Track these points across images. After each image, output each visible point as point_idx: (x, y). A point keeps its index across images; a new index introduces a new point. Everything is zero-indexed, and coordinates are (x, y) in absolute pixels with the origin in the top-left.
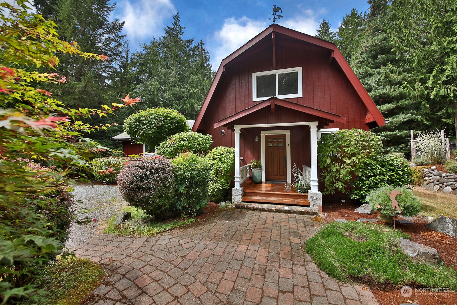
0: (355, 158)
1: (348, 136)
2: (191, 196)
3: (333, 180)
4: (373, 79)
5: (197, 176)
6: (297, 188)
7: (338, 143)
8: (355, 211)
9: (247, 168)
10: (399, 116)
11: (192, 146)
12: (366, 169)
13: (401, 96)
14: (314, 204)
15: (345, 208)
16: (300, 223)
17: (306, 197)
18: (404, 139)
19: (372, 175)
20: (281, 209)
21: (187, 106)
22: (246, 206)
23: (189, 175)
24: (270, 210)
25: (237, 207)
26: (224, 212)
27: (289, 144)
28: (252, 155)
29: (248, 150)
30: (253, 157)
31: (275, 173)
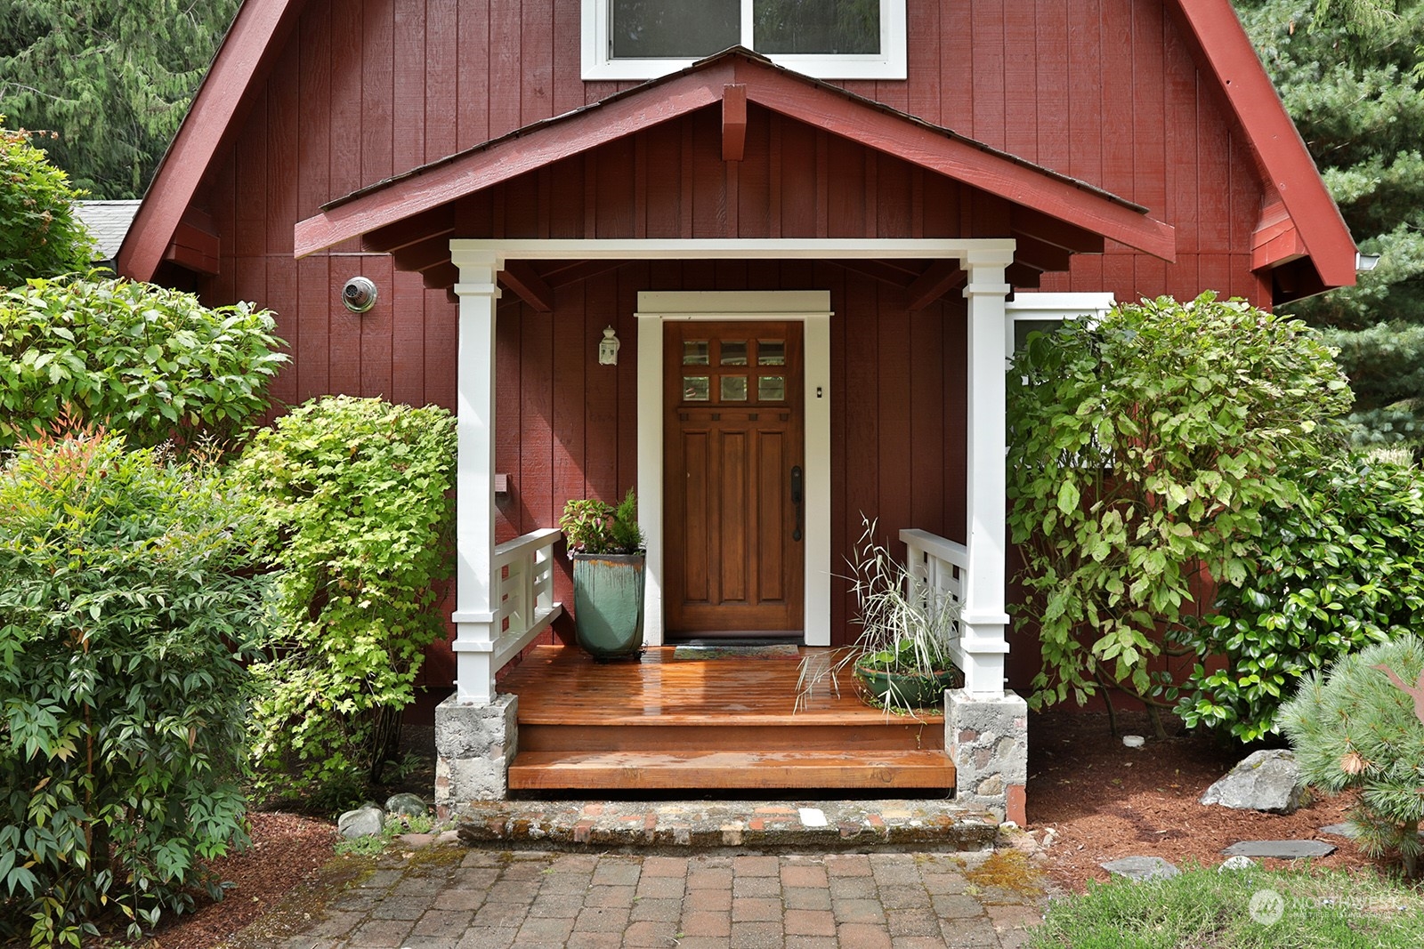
0: (1213, 478)
1: (1177, 339)
2: (115, 777)
3: (1086, 617)
4: (1272, 19)
5: (165, 624)
6: (878, 679)
7: (1124, 381)
8: (1208, 801)
9: (541, 557)
10: (1389, 243)
11: (119, 388)
12: (1269, 542)
13: (1406, 129)
14: (983, 772)
15: (1150, 784)
16: (902, 909)
17: (933, 735)
18: (1409, 373)
19: (1302, 574)
20: (778, 827)
21: (77, 95)
22: (536, 830)
23: (95, 612)
24: (706, 843)
25: (475, 837)
26: (380, 880)
27: (819, 389)
28: (574, 459)
29: (546, 424)
30: (580, 473)
31: (727, 587)
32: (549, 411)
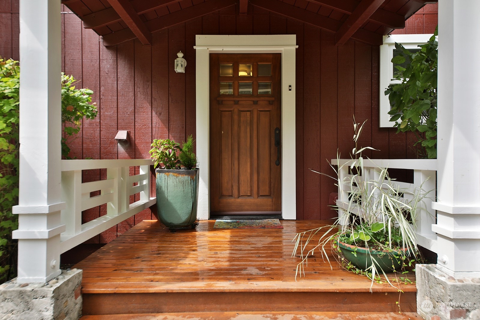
27: (290, 86)
28: (163, 123)
29: (148, 105)
30: (166, 130)
31: (242, 189)
32: (150, 97)
